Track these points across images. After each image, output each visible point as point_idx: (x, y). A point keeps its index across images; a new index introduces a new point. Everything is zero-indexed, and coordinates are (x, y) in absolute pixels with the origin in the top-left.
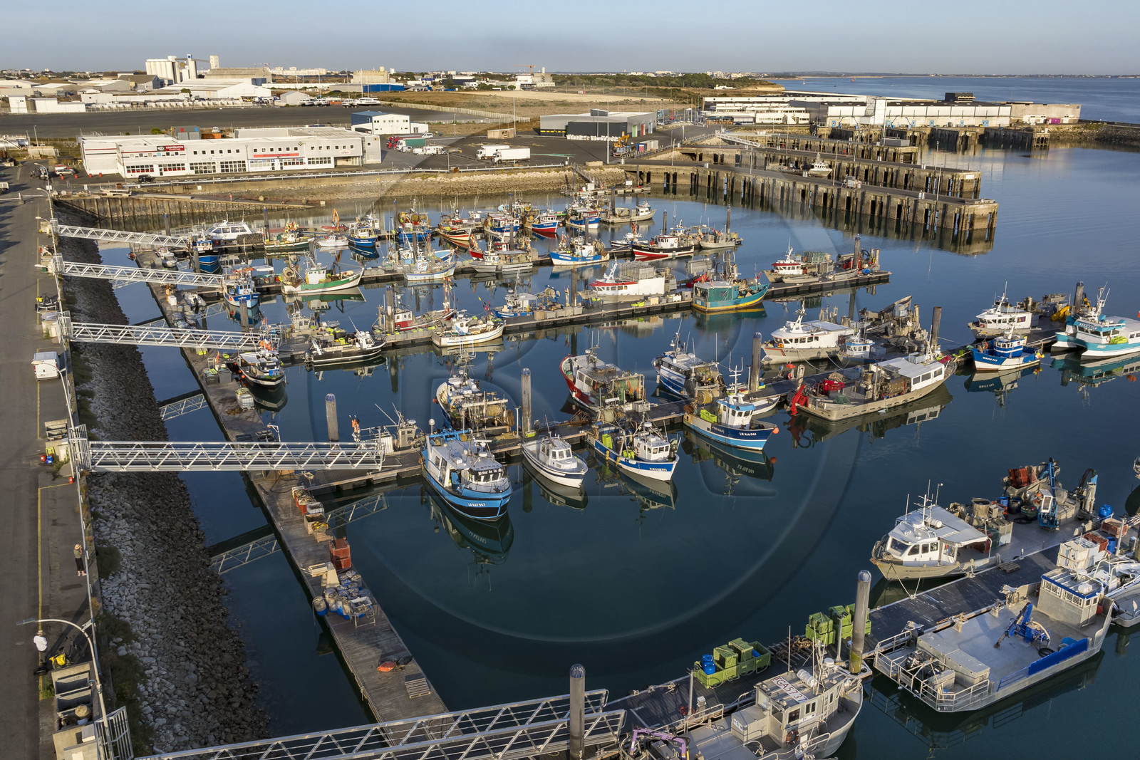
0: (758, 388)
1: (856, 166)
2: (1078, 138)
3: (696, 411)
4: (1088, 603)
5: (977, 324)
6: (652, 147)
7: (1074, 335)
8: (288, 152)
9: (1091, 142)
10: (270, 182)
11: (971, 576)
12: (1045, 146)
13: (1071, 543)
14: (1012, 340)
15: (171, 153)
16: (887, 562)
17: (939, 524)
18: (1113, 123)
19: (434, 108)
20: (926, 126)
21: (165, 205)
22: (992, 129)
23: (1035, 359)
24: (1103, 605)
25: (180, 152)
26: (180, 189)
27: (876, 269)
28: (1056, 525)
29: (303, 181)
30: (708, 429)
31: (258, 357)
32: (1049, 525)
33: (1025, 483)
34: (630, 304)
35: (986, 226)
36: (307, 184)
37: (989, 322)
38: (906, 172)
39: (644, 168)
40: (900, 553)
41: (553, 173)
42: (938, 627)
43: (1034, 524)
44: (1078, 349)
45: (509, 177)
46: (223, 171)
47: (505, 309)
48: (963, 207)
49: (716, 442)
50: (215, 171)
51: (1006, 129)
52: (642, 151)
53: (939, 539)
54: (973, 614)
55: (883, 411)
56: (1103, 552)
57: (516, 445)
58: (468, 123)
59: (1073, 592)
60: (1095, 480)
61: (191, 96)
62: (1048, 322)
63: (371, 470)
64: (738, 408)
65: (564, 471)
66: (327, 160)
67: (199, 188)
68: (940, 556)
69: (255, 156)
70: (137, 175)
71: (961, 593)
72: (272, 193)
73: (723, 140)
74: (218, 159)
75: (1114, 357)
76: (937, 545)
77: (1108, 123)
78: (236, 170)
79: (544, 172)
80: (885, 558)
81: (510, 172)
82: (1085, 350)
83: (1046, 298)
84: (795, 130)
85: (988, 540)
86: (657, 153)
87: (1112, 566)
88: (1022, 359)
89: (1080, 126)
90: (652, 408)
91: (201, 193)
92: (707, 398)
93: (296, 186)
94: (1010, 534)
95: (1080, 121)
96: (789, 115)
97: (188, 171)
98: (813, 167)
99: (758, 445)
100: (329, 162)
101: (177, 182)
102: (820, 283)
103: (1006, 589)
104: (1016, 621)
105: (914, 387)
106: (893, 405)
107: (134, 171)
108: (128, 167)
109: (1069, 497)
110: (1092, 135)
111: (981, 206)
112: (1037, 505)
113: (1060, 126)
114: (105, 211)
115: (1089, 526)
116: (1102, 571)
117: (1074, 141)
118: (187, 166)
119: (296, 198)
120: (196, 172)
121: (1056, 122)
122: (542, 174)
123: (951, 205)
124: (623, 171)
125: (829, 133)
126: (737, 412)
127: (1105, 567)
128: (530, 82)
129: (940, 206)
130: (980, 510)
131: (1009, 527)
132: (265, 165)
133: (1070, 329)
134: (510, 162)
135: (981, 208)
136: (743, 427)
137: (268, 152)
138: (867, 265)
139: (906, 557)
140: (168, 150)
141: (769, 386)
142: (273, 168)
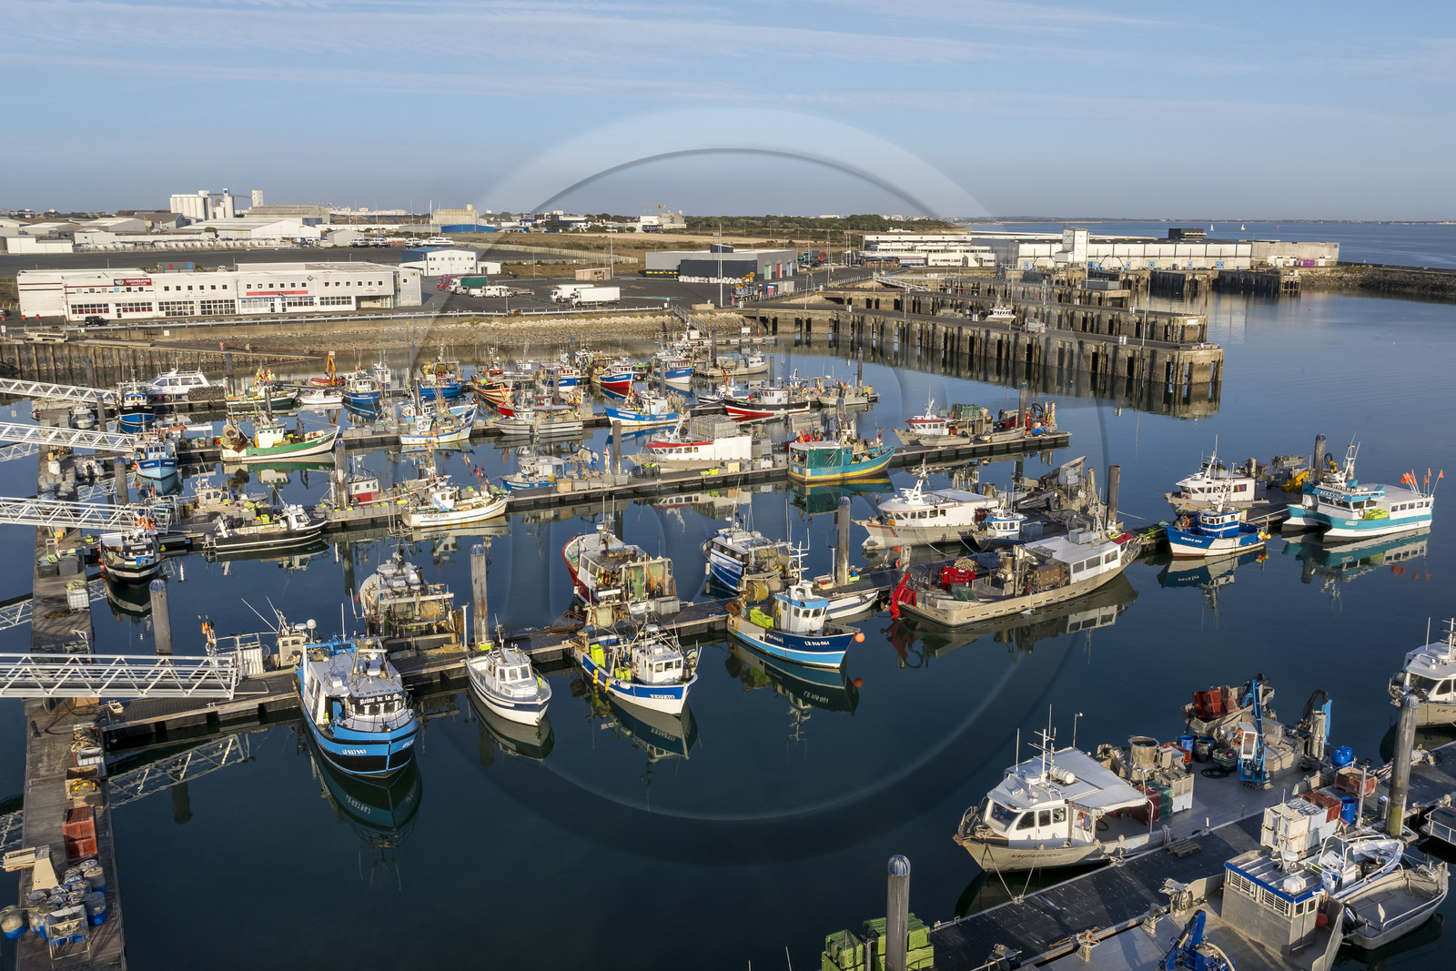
0: (847, 579)
1: (1046, 310)
2: (1337, 284)
3: (744, 612)
4: (1300, 909)
5: (1177, 495)
6: (786, 290)
7: (1315, 508)
8: (293, 289)
9: (1354, 289)
10: (264, 326)
11: (1115, 862)
12: (1296, 292)
13: (1282, 808)
14: (1224, 513)
15: (133, 288)
16: (982, 841)
17: (1070, 778)
18: (1380, 266)
19: (521, 248)
20: (1144, 269)
21: (114, 353)
22: (1228, 272)
23: (1257, 540)
24: (1327, 911)
25: (145, 288)
26: (140, 335)
27: (1051, 429)
28: (1265, 779)
29: (308, 325)
30: (761, 638)
31: (124, 538)
32: (1252, 781)
33: (1217, 714)
34: (698, 472)
35: (1209, 379)
36: (315, 330)
37: (1194, 492)
38: (1110, 317)
39: (769, 313)
40: (1004, 826)
41: (648, 319)
42: (1048, 955)
43: (1232, 779)
44: (1318, 527)
45: (589, 322)
46: (203, 313)
47: (518, 478)
48: (1176, 353)
49: (774, 657)
50: (192, 313)
51: (1246, 272)
52: (771, 294)
53: (1067, 802)
54: (1112, 930)
55: (1028, 612)
56: (1335, 822)
57: (458, 662)
58: (557, 264)
59: (1275, 891)
60: (1327, 707)
61: (217, 236)
62: (1278, 491)
63: (218, 700)
64: (803, 605)
65: (513, 699)
66: (346, 300)
67: (167, 333)
68: (1070, 830)
69: (248, 294)
70: (83, 317)
71: (1100, 892)
72: (265, 341)
73: (883, 284)
74: (197, 296)
75: (1370, 538)
76: (1064, 812)
77: (1374, 265)
78: (221, 312)
79: (635, 317)
80: (978, 835)
81: (589, 316)
82: (1329, 528)
83: (1276, 460)
84: (977, 274)
85: (1148, 804)
86: (792, 296)
87: (1346, 845)
88: (1238, 540)
89: (1339, 268)
90: (683, 608)
91: (168, 340)
92: (761, 593)
93: (299, 332)
94: (1191, 795)
95: (1339, 264)
96: (970, 256)
97: (156, 312)
98: (992, 313)
99: (833, 661)
100: (350, 303)
101: (137, 325)
102: (972, 445)
103: (1170, 886)
104: (1178, 943)
105: (1075, 578)
106: (1044, 603)
107: (81, 312)
108: (73, 306)
109: (1287, 735)
110: (1355, 280)
111: (1202, 353)
112: (1236, 748)
113: (1314, 269)
114: (30, 362)
115: (1315, 781)
116: (1331, 853)
117: (1334, 288)
118: (155, 306)
119: (297, 347)
120: (167, 314)
121: (1310, 264)
122: (633, 319)
123: (1161, 351)
124: (741, 316)
125: (1020, 277)
126: (802, 611)
127: (1335, 846)
128: (656, 223)
129: (1147, 353)
130: (1142, 754)
131: (1188, 782)
132: (261, 306)
133: (1308, 501)
134: (592, 305)
135: (1202, 355)
136: (812, 632)
137: (266, 288)
138: (1039, 424)
139: (1014, 834)
140: (129, 284)
141: (866, 577)
142: (273, 310)
